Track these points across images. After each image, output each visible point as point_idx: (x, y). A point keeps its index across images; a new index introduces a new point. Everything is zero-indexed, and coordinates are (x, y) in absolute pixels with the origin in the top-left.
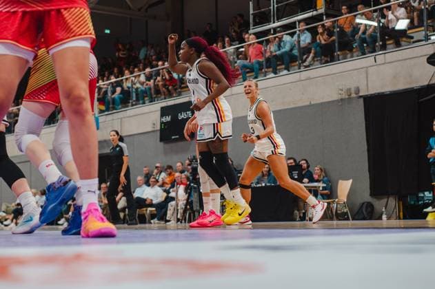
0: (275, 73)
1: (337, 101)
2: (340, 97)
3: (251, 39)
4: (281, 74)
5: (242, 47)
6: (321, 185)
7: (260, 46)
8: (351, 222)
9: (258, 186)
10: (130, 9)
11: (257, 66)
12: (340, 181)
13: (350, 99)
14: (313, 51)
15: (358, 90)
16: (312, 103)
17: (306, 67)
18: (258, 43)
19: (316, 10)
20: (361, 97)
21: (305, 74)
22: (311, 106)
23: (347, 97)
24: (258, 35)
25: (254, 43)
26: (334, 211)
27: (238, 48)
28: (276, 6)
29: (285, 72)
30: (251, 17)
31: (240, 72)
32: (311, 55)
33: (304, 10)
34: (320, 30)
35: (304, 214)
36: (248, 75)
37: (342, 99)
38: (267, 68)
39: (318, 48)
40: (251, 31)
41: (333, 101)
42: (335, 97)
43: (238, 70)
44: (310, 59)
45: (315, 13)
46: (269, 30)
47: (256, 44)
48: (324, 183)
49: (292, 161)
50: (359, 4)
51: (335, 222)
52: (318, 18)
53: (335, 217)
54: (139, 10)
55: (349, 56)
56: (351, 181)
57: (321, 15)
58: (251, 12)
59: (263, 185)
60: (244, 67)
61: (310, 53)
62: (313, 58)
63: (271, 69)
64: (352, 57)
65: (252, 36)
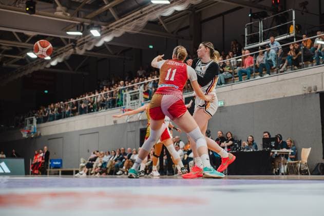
0: (261, 76)
1: (302, 95)
2: (304, 92)
3: (246, 53)
4: (265, 76)
5: (240, 58)
6: (290, 151)
7: (251, 57)
8: (310, 176)
9: (248, 151)
10: (166, 32)
11: (249, 71)
12: (303, 149)
13: (310, 93)
14: (286, 62)
15: (316, 88)
16: (286, 96)
17: (281, 72)
18: (251, 55)
19: (289, 34)
20: (318, 93)
21: (281, 77)
22: (284, 98)
23: (309, 92)
24: (251, 50)
25: (248, 56)
26: (299, 169)
27: (237, 59)
28: (262, 31)
29: (267, 75)
30: (246, 38)
31: (238, 75)
32: (285, 64)
33: (281, 34)
34: (291, 47)
35: (279, 171)
36: (243, 77)
37: (305, 94)
38: (256, 72)
39: (290, 60)
40: (246, 48)
41: (300, 95)
42: (301, 92)
43: (236, 74)
44: (284, 67)
45: (288, 36)
46: (258, 47)
47: (249, 56)
48: (292, 150)
49: (267, 134)
50: (318, 31)
51: (299, 176)
52: (291, 39)
53: (299, 173)
54: (172, 33)
55: (310, 65)
56: (310, 149)
57: (293, 37)
58: (246, 35)
59: (252, 150)
60: (241, 72)
61: (284, 63)
62: (287, 66)
63: (259, 73)
64: (312, 66)
65: (247, 51)
